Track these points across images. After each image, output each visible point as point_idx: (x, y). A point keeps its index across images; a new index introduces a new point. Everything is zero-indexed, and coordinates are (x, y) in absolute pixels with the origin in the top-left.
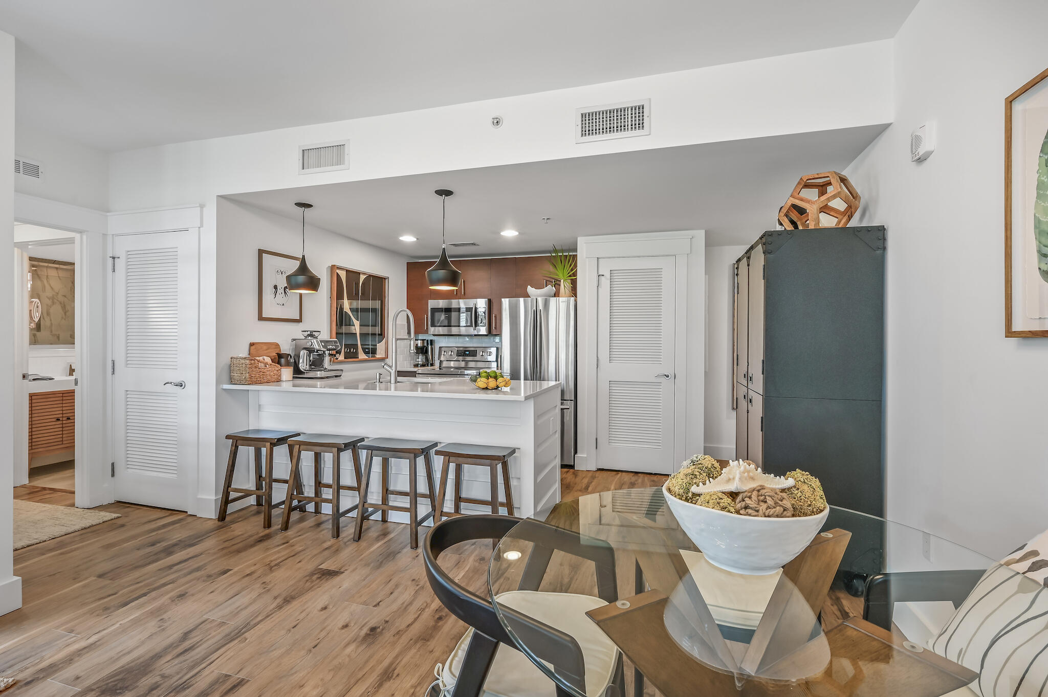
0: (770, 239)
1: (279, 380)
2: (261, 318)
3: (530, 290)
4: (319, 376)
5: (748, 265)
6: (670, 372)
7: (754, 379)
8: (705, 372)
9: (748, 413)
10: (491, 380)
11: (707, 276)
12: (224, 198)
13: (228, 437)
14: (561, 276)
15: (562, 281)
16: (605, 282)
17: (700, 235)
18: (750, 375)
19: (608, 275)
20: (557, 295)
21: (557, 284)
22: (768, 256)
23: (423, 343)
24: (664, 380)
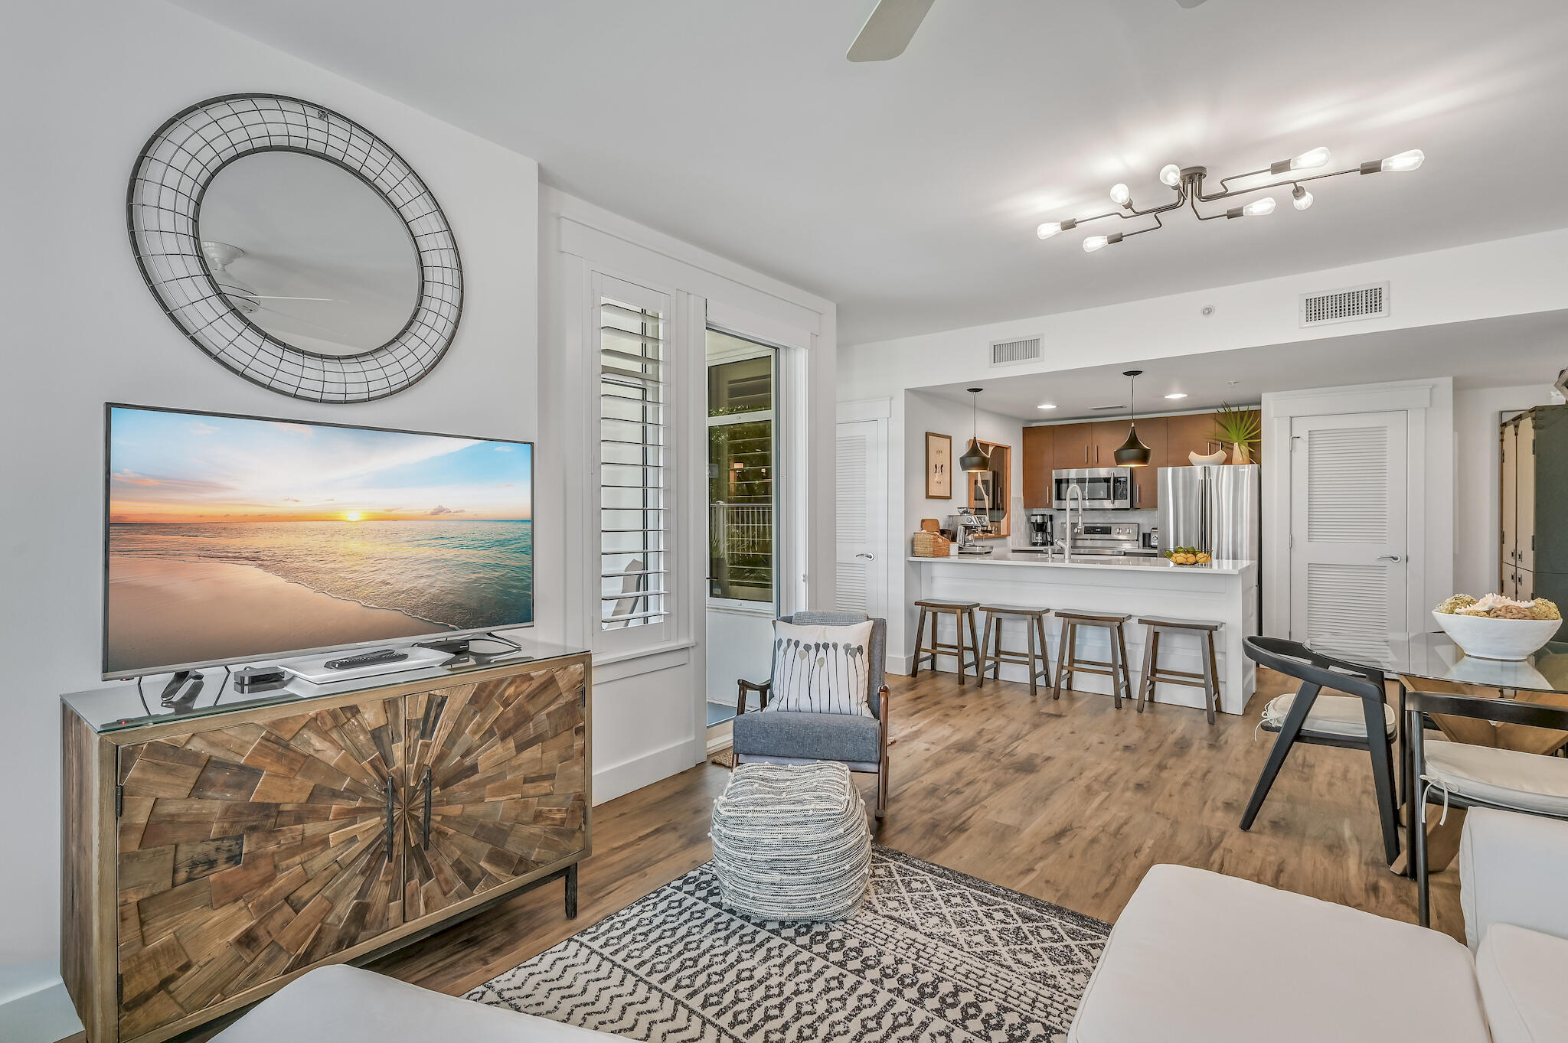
0: (1541, 414)
1: (948, 555)
2: (928, 497)
3: (1193, 456)
4: (978, 551)
5: (1516, 434)
6: (1400, 553)
7: (1523, 556)
8: (1454, 554)
9: (1516, 593)
10: (1189, 555)
11: (1456, 433)
12: (912, 392)
13: (917, 604)
14: (1234, 438)
15: (1236, 444)
16: (1302, 447)
17: (1446, 384)
18: (1519, 552)
19: (1305, 436)
20: (1228, 461)
21: (1228, 448)
22: (1541, 431)
23: (1043, 519)
24: (1389, 563)
